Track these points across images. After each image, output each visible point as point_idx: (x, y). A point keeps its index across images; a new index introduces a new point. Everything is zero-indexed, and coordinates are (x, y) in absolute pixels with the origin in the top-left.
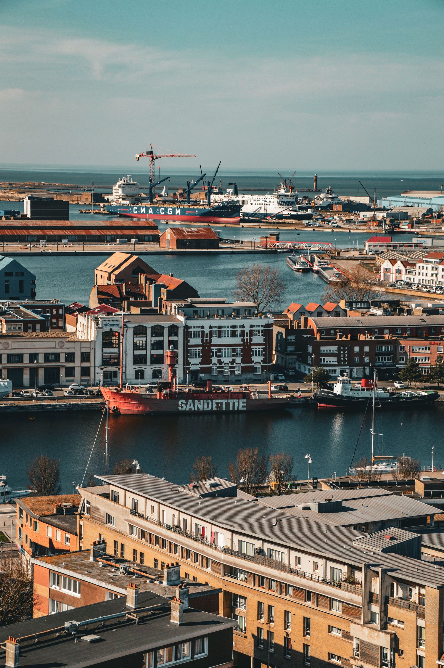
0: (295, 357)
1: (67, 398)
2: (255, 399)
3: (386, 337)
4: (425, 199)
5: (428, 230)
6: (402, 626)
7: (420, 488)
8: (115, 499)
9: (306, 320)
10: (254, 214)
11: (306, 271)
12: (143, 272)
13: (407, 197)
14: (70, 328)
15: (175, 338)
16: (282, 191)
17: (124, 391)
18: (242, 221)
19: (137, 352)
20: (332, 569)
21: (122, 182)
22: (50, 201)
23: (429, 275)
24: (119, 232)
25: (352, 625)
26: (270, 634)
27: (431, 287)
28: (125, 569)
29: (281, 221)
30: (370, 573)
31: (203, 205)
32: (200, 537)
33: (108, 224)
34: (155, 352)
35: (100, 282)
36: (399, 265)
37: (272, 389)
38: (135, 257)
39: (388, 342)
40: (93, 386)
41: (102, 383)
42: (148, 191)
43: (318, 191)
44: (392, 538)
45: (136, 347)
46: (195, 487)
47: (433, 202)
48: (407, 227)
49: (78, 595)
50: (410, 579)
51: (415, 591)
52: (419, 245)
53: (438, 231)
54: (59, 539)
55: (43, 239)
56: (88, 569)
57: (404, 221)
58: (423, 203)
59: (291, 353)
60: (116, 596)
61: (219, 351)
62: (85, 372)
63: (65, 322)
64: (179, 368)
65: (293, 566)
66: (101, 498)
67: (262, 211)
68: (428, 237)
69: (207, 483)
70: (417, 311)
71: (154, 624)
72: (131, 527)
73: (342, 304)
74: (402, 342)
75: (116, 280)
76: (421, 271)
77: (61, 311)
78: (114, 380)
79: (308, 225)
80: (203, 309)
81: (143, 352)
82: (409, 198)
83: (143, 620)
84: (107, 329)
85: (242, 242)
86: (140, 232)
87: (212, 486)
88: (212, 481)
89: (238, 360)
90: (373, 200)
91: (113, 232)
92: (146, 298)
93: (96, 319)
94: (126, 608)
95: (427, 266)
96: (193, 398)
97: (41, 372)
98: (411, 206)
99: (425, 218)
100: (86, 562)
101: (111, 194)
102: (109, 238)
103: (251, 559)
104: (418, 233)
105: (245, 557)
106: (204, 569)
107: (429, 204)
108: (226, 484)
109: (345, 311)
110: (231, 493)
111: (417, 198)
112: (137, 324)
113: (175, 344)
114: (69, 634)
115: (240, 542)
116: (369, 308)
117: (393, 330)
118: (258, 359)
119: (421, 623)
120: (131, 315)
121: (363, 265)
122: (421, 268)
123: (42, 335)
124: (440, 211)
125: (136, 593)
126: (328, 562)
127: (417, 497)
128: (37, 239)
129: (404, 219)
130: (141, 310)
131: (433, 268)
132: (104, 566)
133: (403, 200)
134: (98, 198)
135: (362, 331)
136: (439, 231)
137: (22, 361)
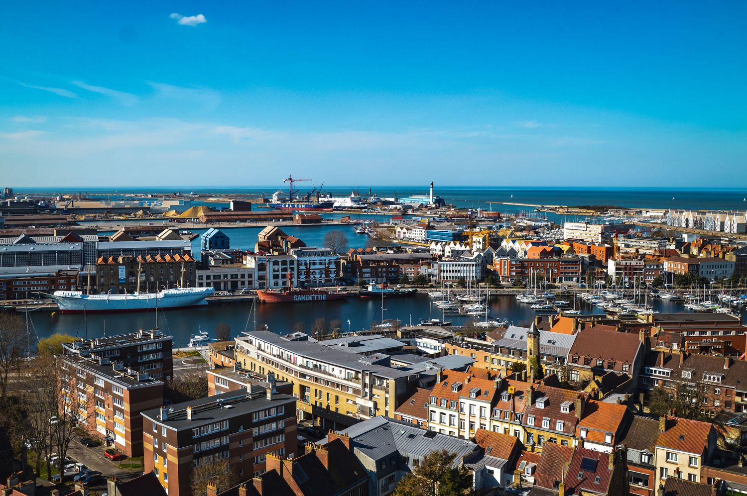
0: (351, 274)
1: (241, 295)
2: (331, 294)
3: (394, 264)
4: (420, 199)
5: (420, 213)
6: (378, 397)
7: (399, 334)
8: (251, 343)
9: (356, 256)
10: (339, 207)
11: (362, 233)
12: (280, 235)
13: (412, 198)
14: (244, 262)
15: (293, 266)
16: (353, 196)
17: (267, 292)
18: (334, 210)
19: (275, 273)
20: (348, 373)
21: (277, 193)
22: (243, 203)
23: (419, 234)
24: (274, 216)
25: (357, 398)
26: (321, 404)
27: (419, 240)
28: (249, 375)
29: (352, 210)
30: (364, 374)
31: (315, 203)
32: (289, 359)
33: (269, 213)
34: (283, 273)
35: (260, 240)
36: (404, 230)
37: (339, 289)
38: (277, 228)
39: (395, 266)
40: (253, 289)
41: (258, 288)
42: (289, 197)
43: (371, 195)
44: (377, 358)
45: (274, 271)
46: (288, 336)
48: (411, 212)
49: (227, 387)
50: (382, 376)
51: (385, 381)
52: (415, 220)
54: (227, 362)
55: (238, 220)
56: (232, 375)
58: (419, 201)
59: (349, 272)
60: (244, 387)
61: (314, 272)
62: (250, 283)
63: (242, 260)
64: (295, 280)
65: (331, 372)
66: (245, 342)
67: (343, 205)
68: (420, 216)
69: (294, 335)
70: (409, 251)
71: (259, 400)
72: (258, 356)
73: (374, 249)
74: (401, 266)
75: (267, 239)
76: (415, 232)
77: (241, 254)
78: (264, 286)
79: (365, 212)
80: (306, 252)
81: (277, 273)
83: (254, 398)
84: (260, 262)
85: (333, 220)
86: (285, 216)
87: (296, 336)
88: (296, 334)
89: (323, 276)
90: (396, 200)
91: (271, 216)
92: (281, 247)
93: (255, 258)
94: (247, 393)
95: (417, 230)
96: (301, 295)
97: (229, 284)
98: (414, 202)
99: (419, 208)
100: (232, 372)
101: (272, 198)
102: (269, 219)
103: (311, 369)
104: (415, 215)
105: (309, 369)
106: (291, 375)
107: (422, 201)
108: (303, 335)
109: (376, 252)
110: (305, 339)
111: (416, 199)
112: (274, 260)
113: (292, 269)
114: (219, 405)
115: (307, 362)
116: (387, 250)
117: (397, 261)
118: (332, 276)
119: (387, 396)
120: (273, 255)
121: (388, 230)
123: (230, 265)
125: (251, 386)
126: (346, 370)
127: (397, 339)
128: (235, 221)
129: (410, 209)
130: (279, 253)
131: (420, 231)
132: (240, 374)
134: (266, 201)
135: (382, 261)
137: (220, 278)
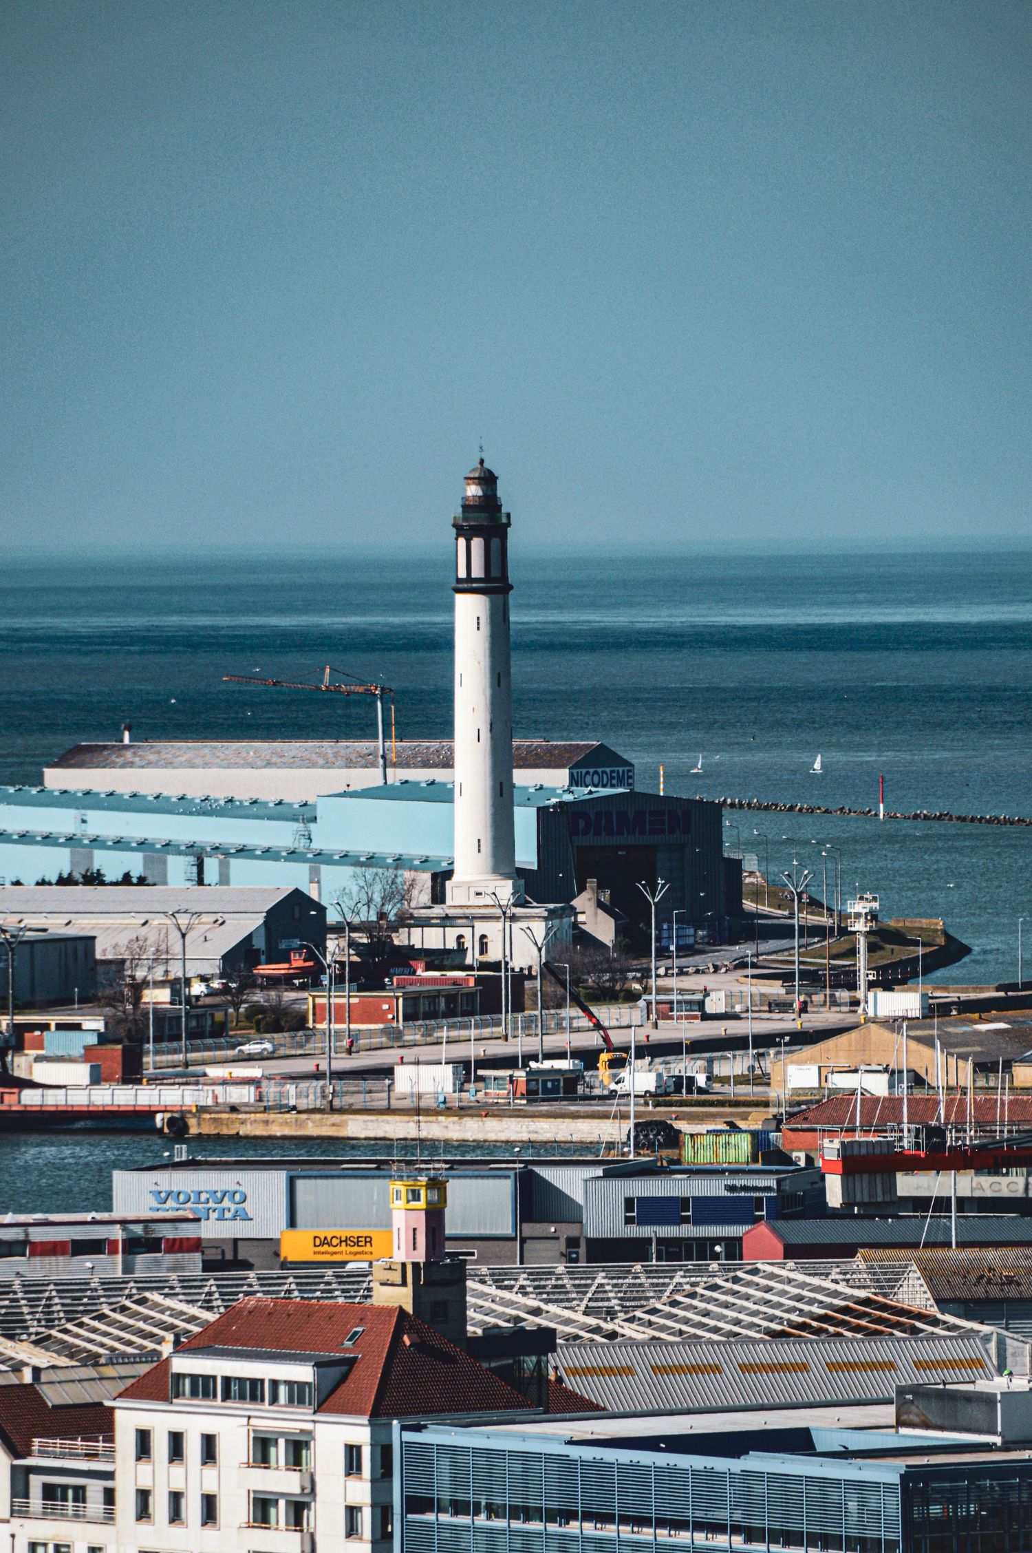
4: (255, 809)
5: (271, 1090)
13: (88, 800)
23: (232, 1509)
47: (325, 838)
48: (81, 1073)
52: (167, 1232)
53: (358, 1100)
57: (53, 1019)
58: (242, 851)
76: (159, 1476)
82: (113, 802)
95: (210, 1425)
98: (126, 880)
99: (249, 983)
104: (178, 1125)
107: (293, 855)
111: (182, 806)
122: (160, 1446)
124: (392, 911)
129: (61, 1002)
131: (262, 1446)
133: (62, 821)
136: (380, 1100)
